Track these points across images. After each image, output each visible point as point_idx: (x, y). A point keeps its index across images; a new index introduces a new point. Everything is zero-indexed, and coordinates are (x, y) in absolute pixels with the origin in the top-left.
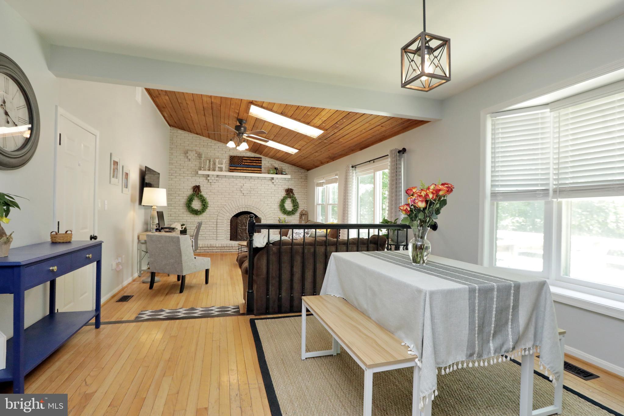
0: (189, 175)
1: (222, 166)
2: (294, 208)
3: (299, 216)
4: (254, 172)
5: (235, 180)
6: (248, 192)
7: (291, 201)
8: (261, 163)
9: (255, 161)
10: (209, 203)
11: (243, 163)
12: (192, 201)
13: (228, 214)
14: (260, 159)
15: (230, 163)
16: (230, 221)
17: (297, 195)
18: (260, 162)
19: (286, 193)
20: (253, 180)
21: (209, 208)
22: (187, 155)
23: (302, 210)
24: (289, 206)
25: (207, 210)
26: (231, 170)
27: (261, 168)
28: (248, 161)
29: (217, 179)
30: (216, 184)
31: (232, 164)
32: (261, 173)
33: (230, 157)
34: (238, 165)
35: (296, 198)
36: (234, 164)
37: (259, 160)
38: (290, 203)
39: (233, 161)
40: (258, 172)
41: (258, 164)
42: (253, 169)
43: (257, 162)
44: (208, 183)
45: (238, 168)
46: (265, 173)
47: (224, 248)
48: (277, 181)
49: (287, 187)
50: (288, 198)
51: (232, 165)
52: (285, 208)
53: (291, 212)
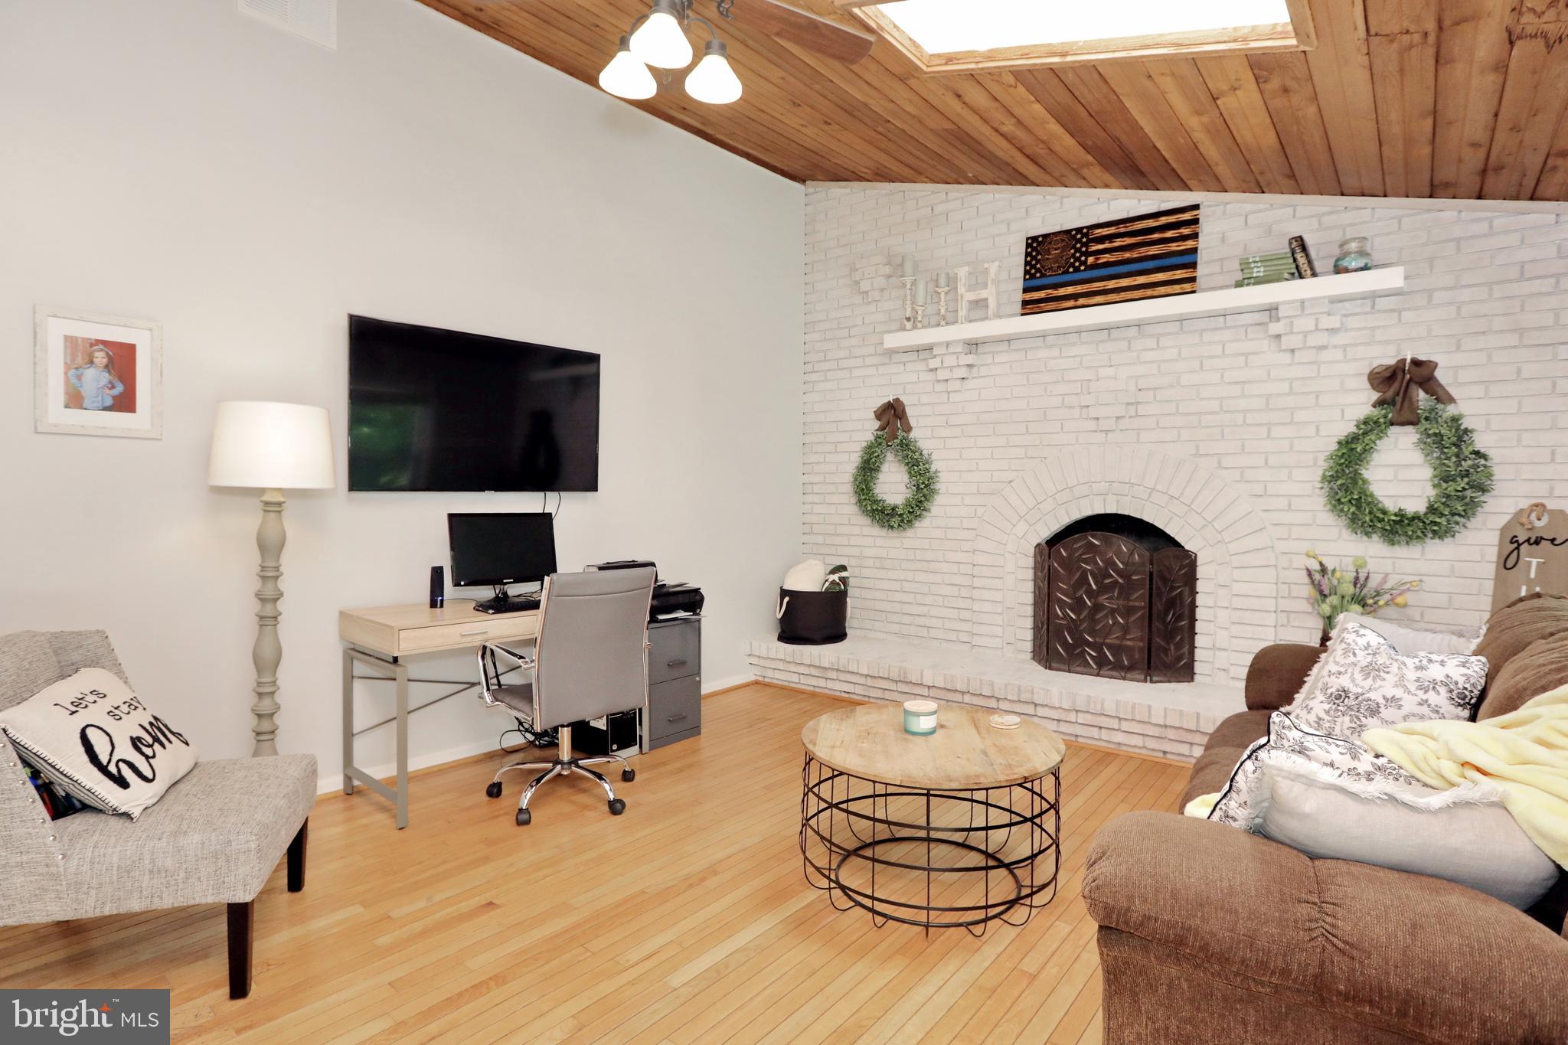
0: (869, 361)
1: (983, 294)
2: (1450, 495)
3: (1492, 554)
4: (1153, 292)
6: (1120, 411)
8: (1196, 237)
9: (1156, 236)
10: (942, 476)
11: (1091, 260)
12: (877, 470)
14: (1187, 216)
15: (1026, 272)
17: (1471, 404)
18: (1186, 231)
19: (1375, 396)
20: (1151, 343)
21: (939, 499)
22: (857, 276)
23: (1526, 504)
24: (1402, 476)
25: (933, 510)
26: (1032, 308)
27: (1193, 265)
28: (1118, 243)
29: (970, 359)
30: (969, 384)
31: (1033, 277)
32: (1191, 294)
33: (1028, 245)
34: (1066, 272)
35: (1470, 423)
36: (1043, 276)
37: (1186, 222)
38: (1417, 457)
39: (1038, 261)
40: (1173, 289)
41: (1174, 247)
43: (1169, 234)
44: (937, 387)
45: (1062, 292)
46: (1218, 287)
48: (1305, 323)
49: (1388, 358)
50: (1394, 429)
51: (1033, 283)
52: (1364, 493)
53: (1416, 518)
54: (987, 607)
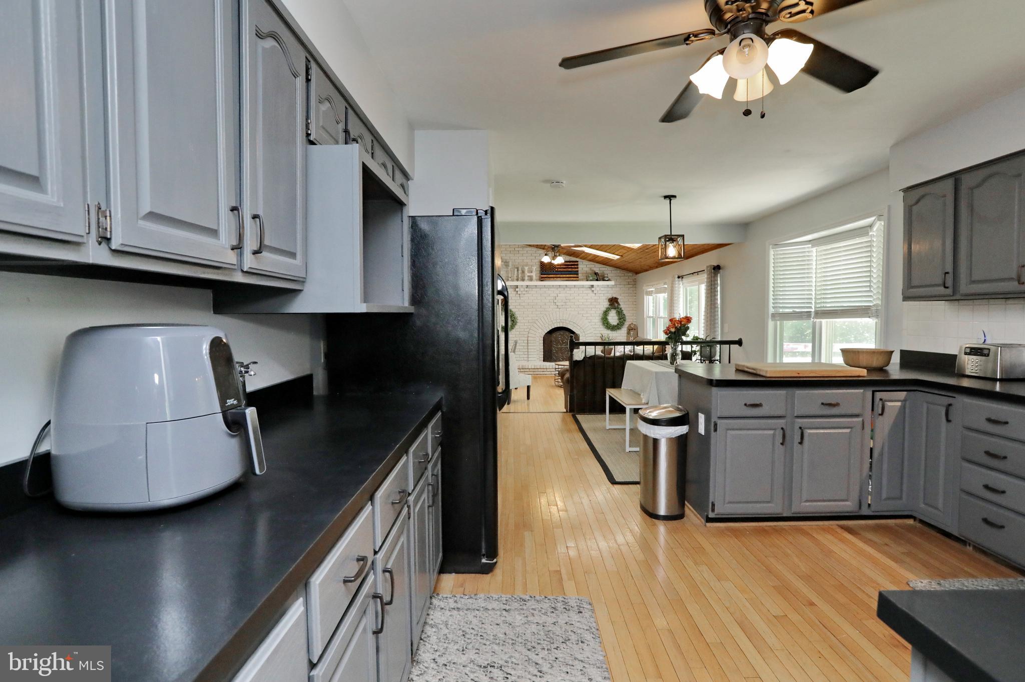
1: (532, 274)
2: (620, 322)
3: (626, 332)
4: (570, 279)
5: (547, 289)
6: (563, 304)
7: (616, 312)
8: (578, 268)
9: (570, 267)
10: (519, 318)
11: (556, 269)
13: (540, 331)
14: (576, 263)
15: (540, 271)
16: (543, 339)
17: (623, 305)
18: (576, 266)
19: (609, 304)
20: (569, 289)
21: (518, 324)
23: (630, 323)
24: (613, 318)
25: (516, 327)
26: (542, 279)
27: (578, 274)
28: (562, 266)
29: (527, 289)
30: (526, 295)
32: (578, 280)
33: (540, 265)
34: (551, 271)
35: (622, 309)
36: (545, 271)
37: (575, 264)
38: (615, 315)
39: (543, 269)
40: (575, 279)
41: (574, 270)
42: (568, 276)
43: (573, 267)
44: (517, 295)
45: (550, 276)
46: (582, 280)
47: (537, 370)
48: (598, 289)
49: (610, 297)
50: (612, 310)
51: (543, 273)
52: (608, 322)
53: (616, 326)
54: (533, 350)
